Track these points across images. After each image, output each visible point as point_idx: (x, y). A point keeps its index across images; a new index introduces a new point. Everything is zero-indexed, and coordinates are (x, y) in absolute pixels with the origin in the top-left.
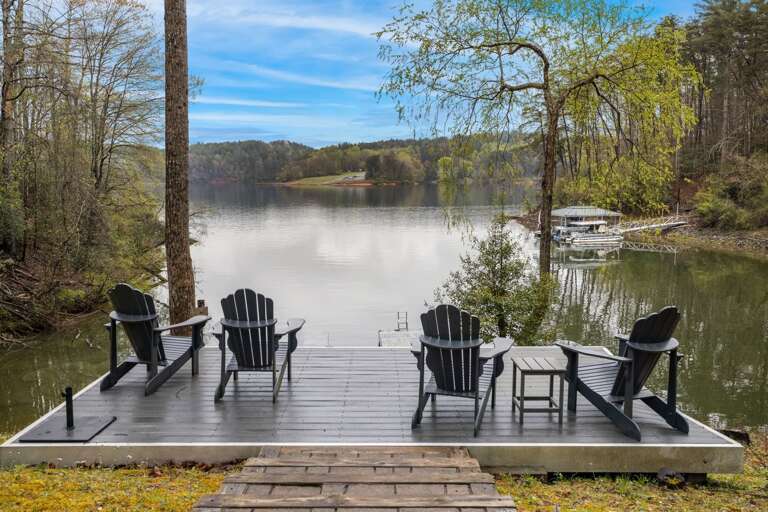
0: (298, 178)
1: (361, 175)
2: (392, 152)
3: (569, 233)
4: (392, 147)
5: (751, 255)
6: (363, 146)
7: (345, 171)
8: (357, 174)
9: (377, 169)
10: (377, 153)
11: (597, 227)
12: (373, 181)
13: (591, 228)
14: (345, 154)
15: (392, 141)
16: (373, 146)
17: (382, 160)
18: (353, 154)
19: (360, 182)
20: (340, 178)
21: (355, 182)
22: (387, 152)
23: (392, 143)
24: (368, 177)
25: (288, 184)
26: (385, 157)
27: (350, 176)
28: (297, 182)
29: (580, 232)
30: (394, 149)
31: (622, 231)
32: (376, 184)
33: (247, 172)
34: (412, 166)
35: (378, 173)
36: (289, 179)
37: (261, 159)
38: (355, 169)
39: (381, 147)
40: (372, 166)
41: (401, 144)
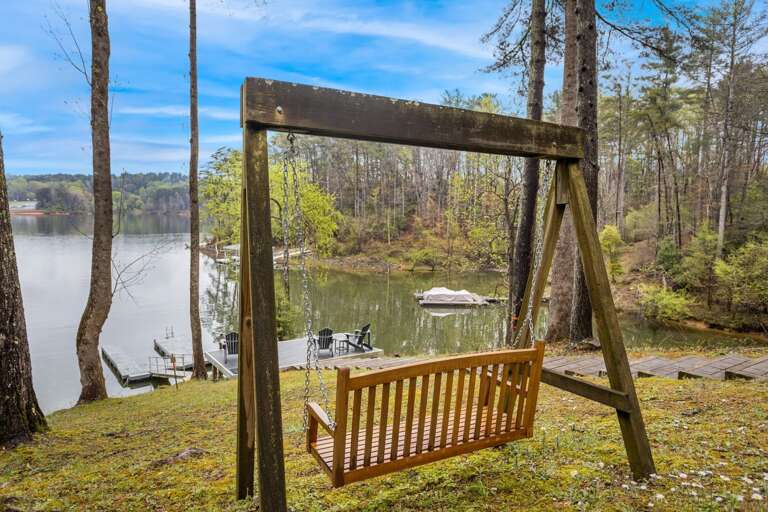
1: (31, 205)
2: (62, 186)
4: (61, 180)
5: (347, 271)
6: (29, 178)
8: (26, 204)
9: (49, 200)
10: (45, 185)
12: (46, 211)
15: (60, 175)
16: (41, 179)
17: (53, 192)
19: (29, 211)
21: (25, 211)
22: (56, 184)
23: (59, 177)
24: (39, 207)
26: (56, 189)
27: (18, 205)
30: (63, 182)
32: (48, 214)
34: (84, 198)
35: (49, 203)
39: (49, 180)
40: (43, 196)
41: (72, 179)
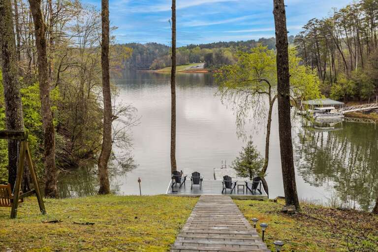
0: (163, 68)
1: (201, 65)
2: (220, 51)
3: (314, 113)
4: (220, 46)
6: (202, 47)
7: (191, 62)
8: (199, 65)
9: (211, 61)
10: (211, 51)
11: (330, 110)
12: (209, 69)
13: (327, 111)
14: (191, 52)
15: (220, 43)
16: (209, 46)
17: (214, 56)
18: (196, 51)
19: (200, 70)
20: (188, 68)
21: (198, 70)
22: (217, 50)
23: (220, 45)
24: (206, 66)
25: (156, 71)
26: (216, 54)
27: (194, 65)
28: (162, 70)
29: (320, 113)
30: (222, 48)
31: (344, 112)
32: (210, 71)
33: (131, 63)
34: (232, 59)
35: (212, 64)
36: (157, 68)
37: (139, 55)
38: (197, 61)
39: (213, 47)
40: (208, 59)
41: (226, 45)
